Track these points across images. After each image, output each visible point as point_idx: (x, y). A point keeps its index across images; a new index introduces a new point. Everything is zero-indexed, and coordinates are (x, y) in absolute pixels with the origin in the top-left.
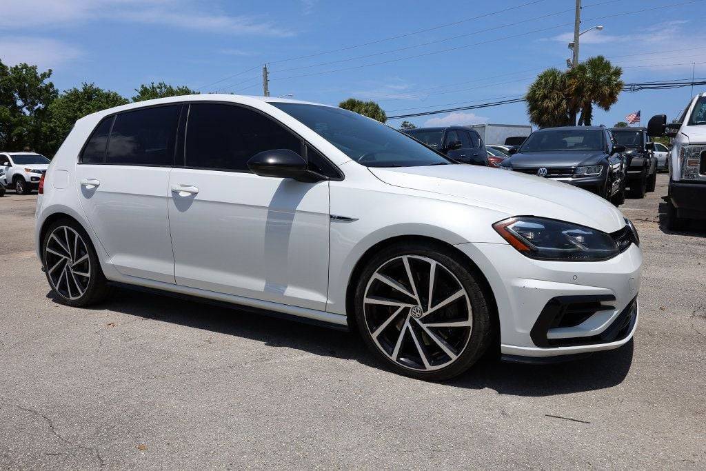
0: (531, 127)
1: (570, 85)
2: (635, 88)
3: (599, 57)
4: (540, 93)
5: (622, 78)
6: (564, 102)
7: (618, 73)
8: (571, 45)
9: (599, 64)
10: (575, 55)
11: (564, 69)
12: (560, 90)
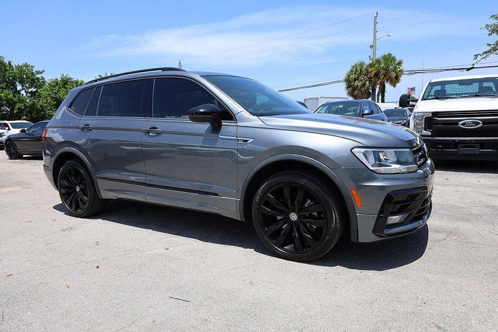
0: (347, 98)
1: (371, 72)
2: (411, 73)
3: (389, 54)
4: (353, 77)
5: (404, 67)
6: (367, 83)
7: (400, 63)
8: (371, 47)
9: (389, 58)
10: (374, 53)
11: (368, 62)
12: (365, 75)
